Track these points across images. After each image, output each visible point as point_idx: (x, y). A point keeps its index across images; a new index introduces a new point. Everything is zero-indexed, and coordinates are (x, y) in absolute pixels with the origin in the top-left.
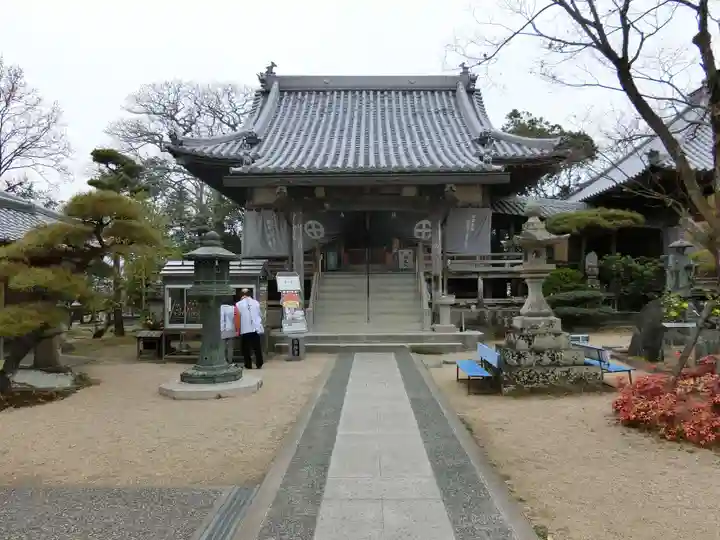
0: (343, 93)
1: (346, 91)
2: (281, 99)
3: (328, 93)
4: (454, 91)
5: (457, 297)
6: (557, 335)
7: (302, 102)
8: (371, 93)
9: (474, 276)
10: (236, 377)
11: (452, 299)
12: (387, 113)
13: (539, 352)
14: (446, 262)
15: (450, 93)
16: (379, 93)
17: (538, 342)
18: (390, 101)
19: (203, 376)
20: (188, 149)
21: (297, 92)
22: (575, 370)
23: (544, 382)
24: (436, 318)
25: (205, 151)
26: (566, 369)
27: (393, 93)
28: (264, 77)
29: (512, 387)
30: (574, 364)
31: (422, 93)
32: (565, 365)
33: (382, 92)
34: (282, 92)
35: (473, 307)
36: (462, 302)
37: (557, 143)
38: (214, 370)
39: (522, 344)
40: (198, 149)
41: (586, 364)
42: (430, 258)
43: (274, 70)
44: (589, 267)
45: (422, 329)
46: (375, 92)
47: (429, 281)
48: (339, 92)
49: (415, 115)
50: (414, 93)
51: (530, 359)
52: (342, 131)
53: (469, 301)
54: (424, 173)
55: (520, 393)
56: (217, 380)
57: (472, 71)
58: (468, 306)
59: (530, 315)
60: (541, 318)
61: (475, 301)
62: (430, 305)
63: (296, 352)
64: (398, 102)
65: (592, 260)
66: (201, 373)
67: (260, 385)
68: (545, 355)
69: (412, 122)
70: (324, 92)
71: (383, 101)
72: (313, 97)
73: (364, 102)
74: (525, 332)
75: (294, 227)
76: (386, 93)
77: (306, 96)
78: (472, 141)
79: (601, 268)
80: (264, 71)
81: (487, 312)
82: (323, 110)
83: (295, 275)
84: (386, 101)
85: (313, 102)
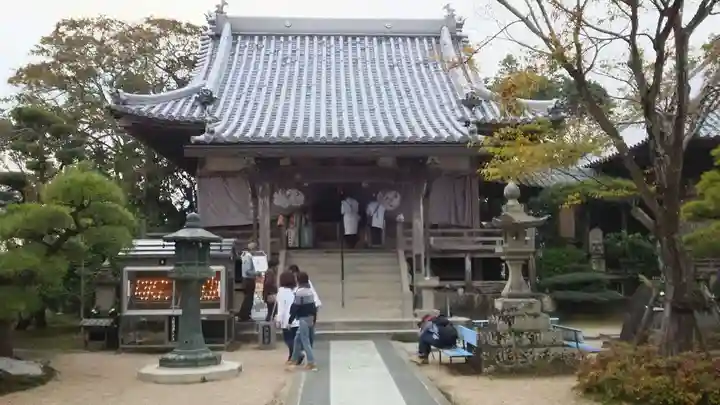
0: (307, 38)
1: (311, 37)
2: (234, 45)
3: (290, 38)
4: (438, 38)
5: (441, 280)
6: (536, 316)
7: (259, 49)
8: (341, 39)
9: (462, 255)
10: (216, 361)
11: (436, 282)
12: (360, 64)
13: (519, 333)
14: (429, 240)
15: (433, 40)
16: (350, 39)
17: (518, 324)
18: (363, 49)
19: (186, 360)
20: (133, 108)
21: (252, 37)
22: (553, 350)
23: (522, 362)
24: (417, 303)
25: (153, 111)
26: (544, 349)
27: (366, 38)
28: (213, 18)
29: (492, 367)
30: (553, 346)
31: (400, 40)
32: (545, 346)
33: (354, 38)
34: (235, 36)
35: (461, 291)
36: (447, 284)
37: (553, 106)
38: (196, 353)
39: (502, 325)
40: (144, 109)
41: (564, 345)
42: (410, 235)
43: (225, 9)
44: (594, 245)
45: (403, 316)
46: (346, 38)
47: (409, 261)
48: (303, 37)
49: (392, 68)
50: (392, 39)
51: (510, 340)
52: (309, 88)
53: (456, 284)
54: (404, 144)
55: (500, 373)
56: (199, 364)
57: (458, 14)
58: (455, 290)
59: (510, 296)
60: (520, 300)
61: (461, 283)
62: (412, 288)
63: (267, 340)
64: (372, 50)
65: (596, 237)
66: (182, 357)
67: (240, 369)
68: (524, 336)
69: (389, 77)
70: (286, 37)
71: (354, 50)
72: (273, 42)
73: (333, 50)
74: (505, 313)
75: (260, 200)
76: (358, 39)
77: (264, 42)
78: (457, 102)
79: (606, 246)
80: (213, 9)
81: (476, 296)
82: (284, 59)
83: (261, 254)
84: (359, 50)
85: (272, 50)
